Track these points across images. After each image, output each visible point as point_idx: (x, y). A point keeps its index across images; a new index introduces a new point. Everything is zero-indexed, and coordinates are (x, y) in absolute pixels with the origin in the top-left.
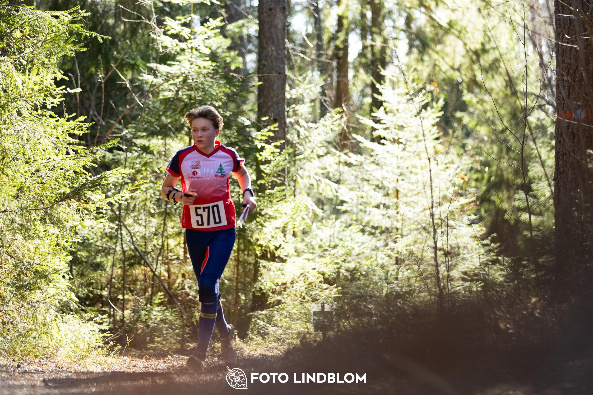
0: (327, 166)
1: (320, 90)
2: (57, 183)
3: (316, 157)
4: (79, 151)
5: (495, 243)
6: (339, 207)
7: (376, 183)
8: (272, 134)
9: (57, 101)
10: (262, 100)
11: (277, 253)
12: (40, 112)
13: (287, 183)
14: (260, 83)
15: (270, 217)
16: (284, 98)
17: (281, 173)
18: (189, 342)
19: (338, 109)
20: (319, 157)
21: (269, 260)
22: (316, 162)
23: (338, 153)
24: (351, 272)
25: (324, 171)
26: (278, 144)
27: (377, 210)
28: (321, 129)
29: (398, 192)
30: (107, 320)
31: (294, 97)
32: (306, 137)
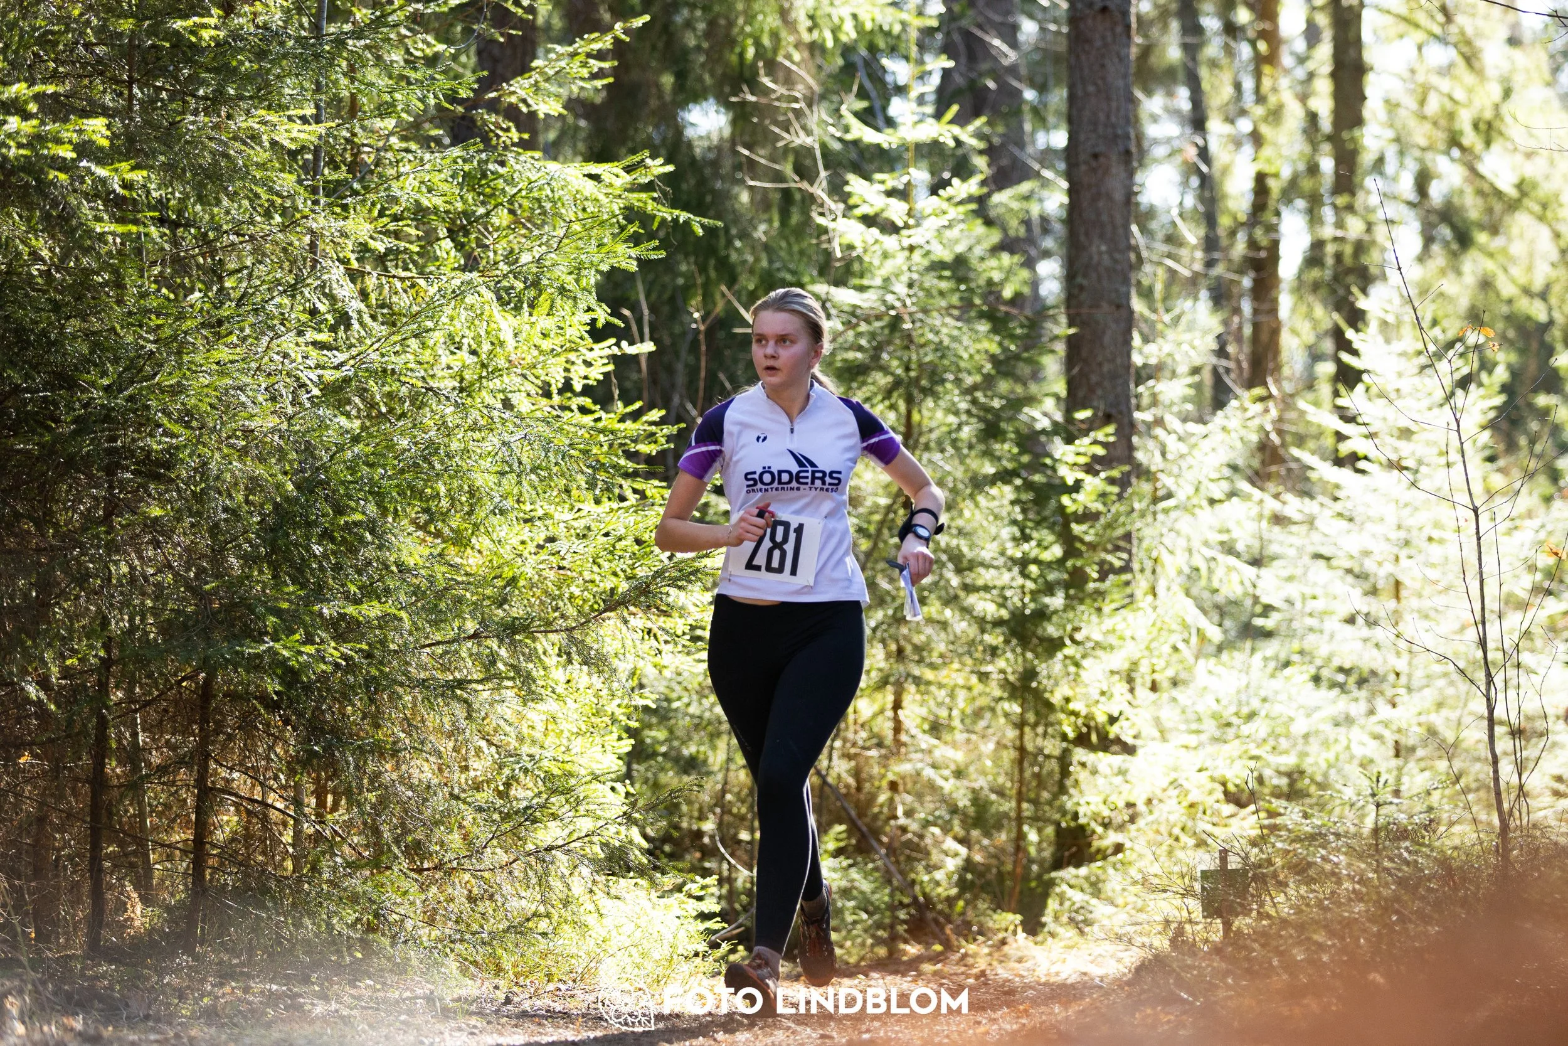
0: (1231, 525)
1: (1215, 346)
2: (596, 569)
3: (1205, 503)
4: (648, 493)
6: (1258, 622)
7: (1348, 564)
8: (1100, 451)
9: (596, 374)
10: (1076, 370)
11: (1114, 731)
12: (556, 399)
13: (1136, 566)
14: (1072, 331)
15: (1098, 645)
16: (1128, 364)
17: (1122, 544)
18: (906, 942)
19: (1259, 391)
20: (1212, 502)
21: (1093, 748)
22: (1206, 514)
23: (1256, 493)
24: (1289, 775)
25: (1224, 537)
26: (1115, 473)
27: (1348, 628)
28: (1218, 437)
29: (1398, 584)
30: (714, 890)
31: (1153, 361)
32: (1182, 456)
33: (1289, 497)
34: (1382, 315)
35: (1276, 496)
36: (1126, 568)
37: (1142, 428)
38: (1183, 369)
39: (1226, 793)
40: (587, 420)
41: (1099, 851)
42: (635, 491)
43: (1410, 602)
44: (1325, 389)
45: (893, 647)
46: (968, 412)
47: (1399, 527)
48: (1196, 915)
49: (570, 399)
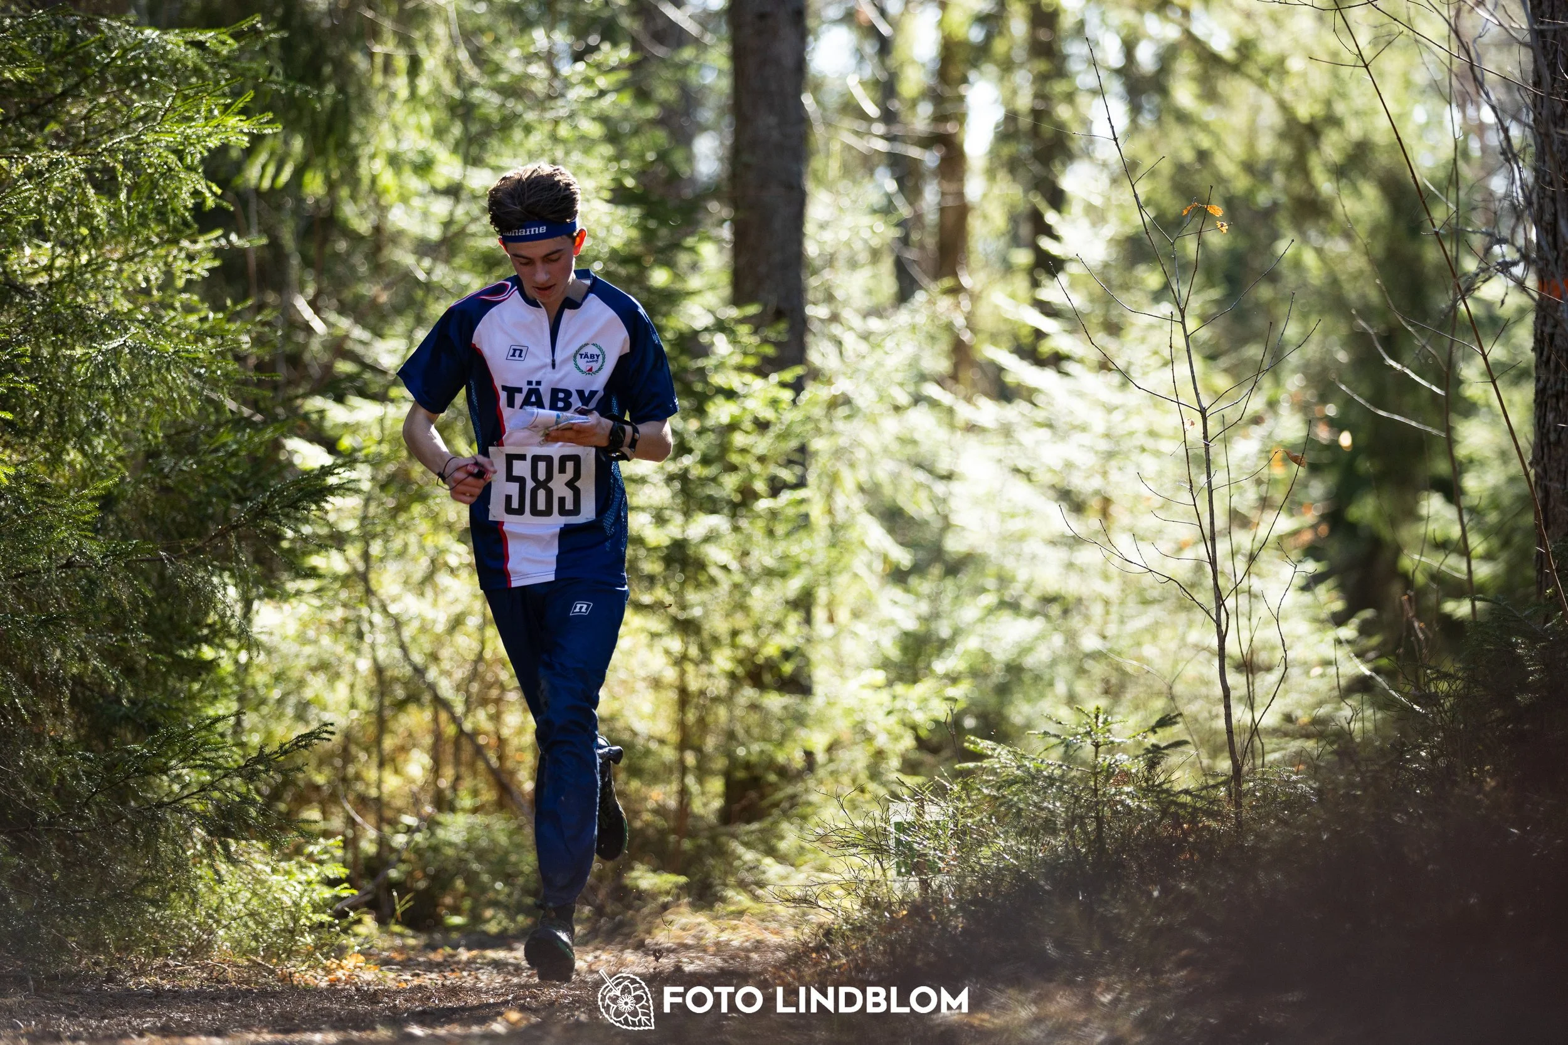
0: (918, 437)
1: (897, 234)
5: (1371, 635)
7: (1050, 480)
8: (769, 350)
9: (200, 270)
10: (744, 261)
11: (789, 668)
13: (811, 481)
16: (800, 255)
17: (796, 457)
19: (947, 282)
20: (897, 408)
21: (766, 688)
23: (946, 397)
25: (909, 450)
26: (788, 377)
28: (903, 336)
30: (339, 853)
32: (862, 357)
33: (983, 401)
35: (968, 400)
36: (801, 484)
37: (815, 326)
38: (861, 255)
39: (918, 738)
40: (193, 319)
41: (775, 803)
43: (1120, 518)
44: (1021, 283)
47: (1107, 436)
48: (892, 873)
49: (172, 296)
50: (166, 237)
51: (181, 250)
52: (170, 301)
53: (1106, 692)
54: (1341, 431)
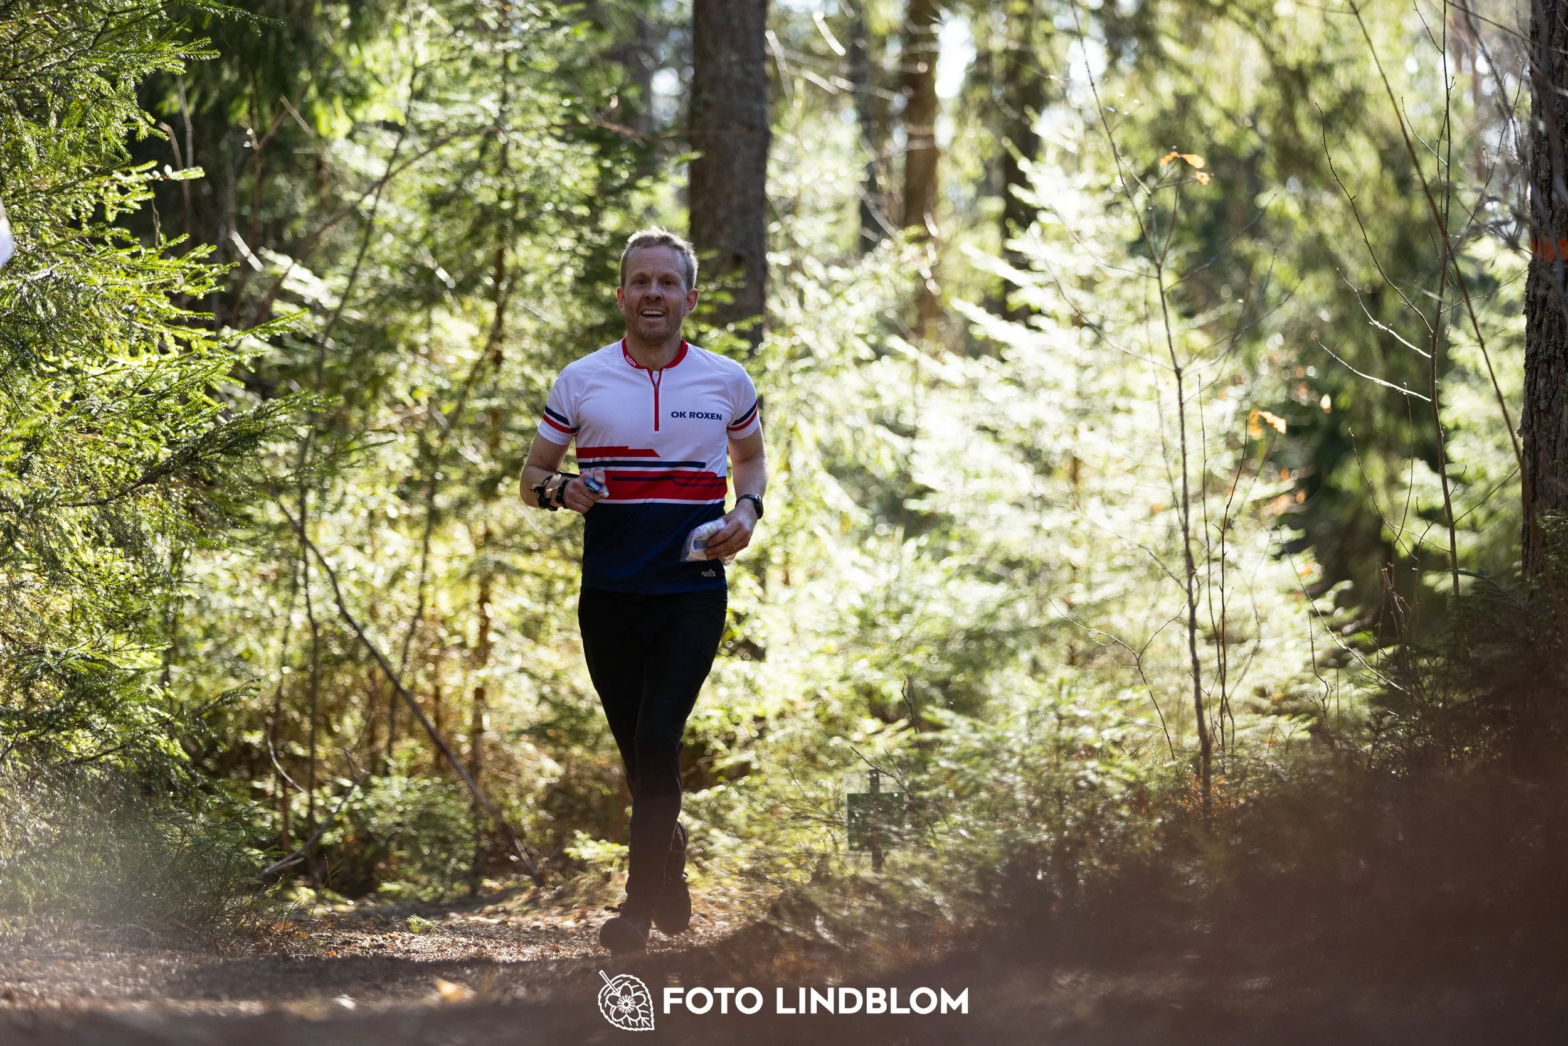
0: (880, 390)
1: (864, 176)
2: (132, 432)
3: (850, 364)
4: (194, 345)
5: (1347, 608)
6: (912, 505)
7: (1017, 437)
8: (727, 298)
9: (133, 202)
10: (700, 204)
11: (742, 632)
12: (87, 230)
14: (696, 156)
16: (762, 198)
18: (489, 876)
19: (914, 230)
20: (859, 362)
22: (852, 379)
23: (909, 350)
25: (872, 404)
26: (745, 325)
27: (1017, 512)
28: (867, 285)
29: (1076, 462)
31: (791, 194)
32: (824, 307)
33: (950, 357)
34: (1061, 142)
35: (935, 355)
37: (775, 274)
38: (825, 203)
39: (871, 705)
40: (124, 254)
41: (721, 772)
42: (178, 341)
43: (1090, 481)
44: (991, 233)
45: (480, 529)
46: (573, 252)
47: (1079, 394)
48: (843, 847)
49: (102, 230)
50: (98, 166)
51: (112, 181)
52: (100, 235)
53: (1072, 662)
54: (1321, 395)
